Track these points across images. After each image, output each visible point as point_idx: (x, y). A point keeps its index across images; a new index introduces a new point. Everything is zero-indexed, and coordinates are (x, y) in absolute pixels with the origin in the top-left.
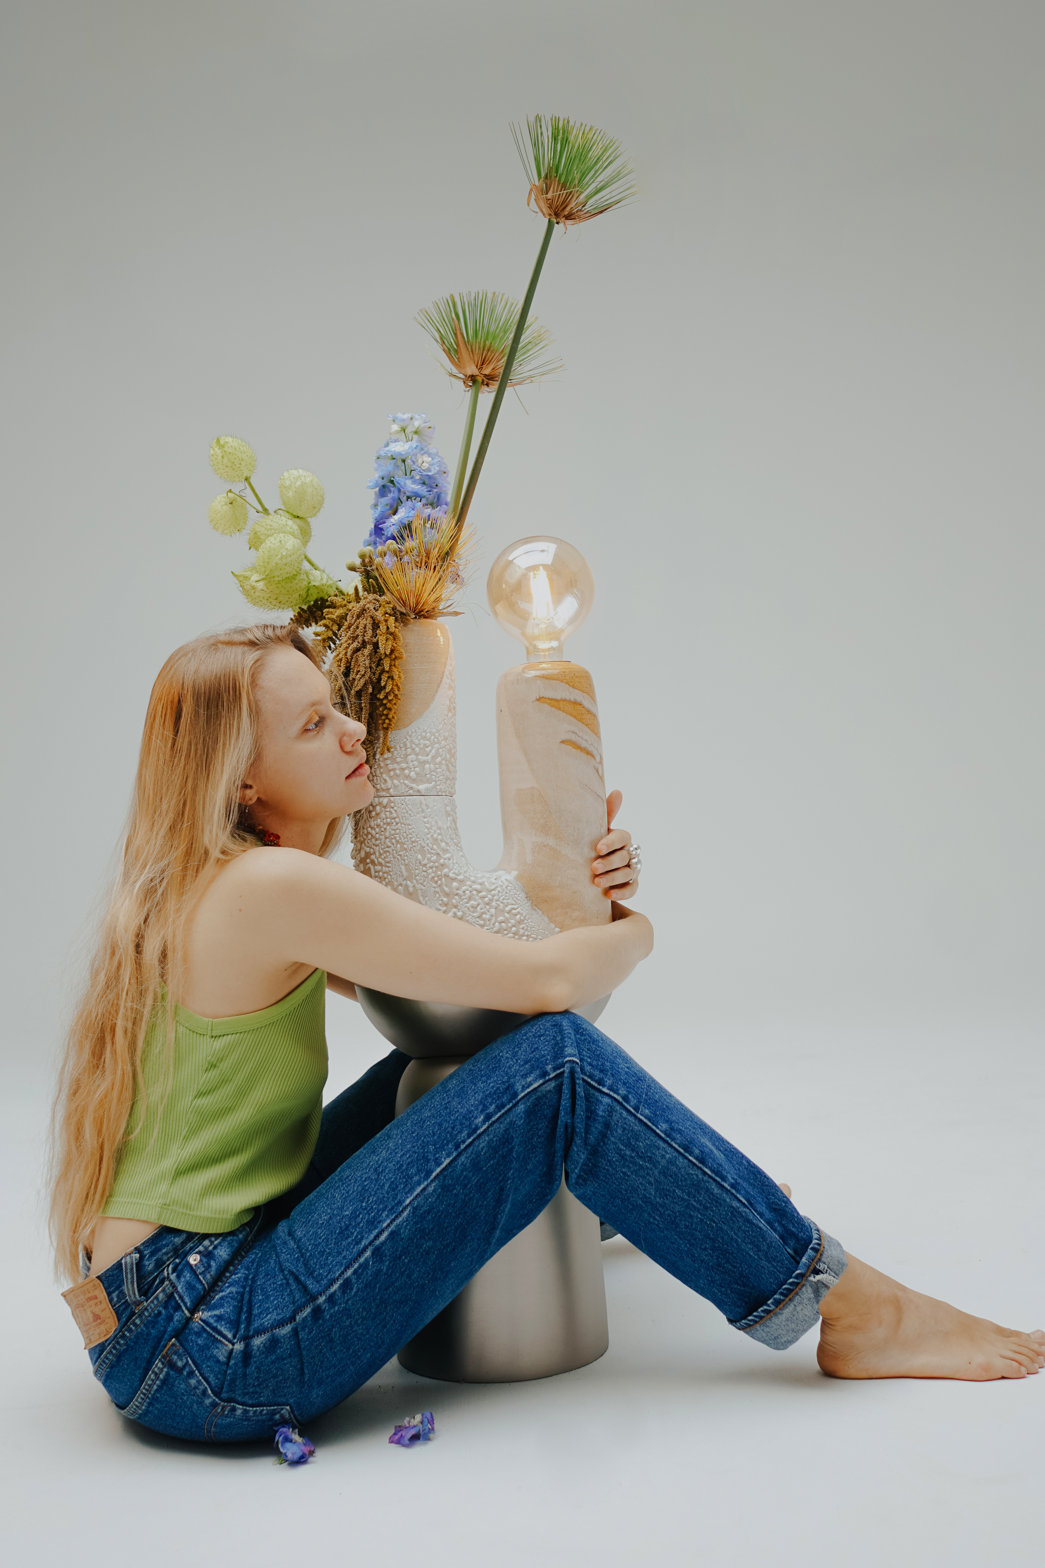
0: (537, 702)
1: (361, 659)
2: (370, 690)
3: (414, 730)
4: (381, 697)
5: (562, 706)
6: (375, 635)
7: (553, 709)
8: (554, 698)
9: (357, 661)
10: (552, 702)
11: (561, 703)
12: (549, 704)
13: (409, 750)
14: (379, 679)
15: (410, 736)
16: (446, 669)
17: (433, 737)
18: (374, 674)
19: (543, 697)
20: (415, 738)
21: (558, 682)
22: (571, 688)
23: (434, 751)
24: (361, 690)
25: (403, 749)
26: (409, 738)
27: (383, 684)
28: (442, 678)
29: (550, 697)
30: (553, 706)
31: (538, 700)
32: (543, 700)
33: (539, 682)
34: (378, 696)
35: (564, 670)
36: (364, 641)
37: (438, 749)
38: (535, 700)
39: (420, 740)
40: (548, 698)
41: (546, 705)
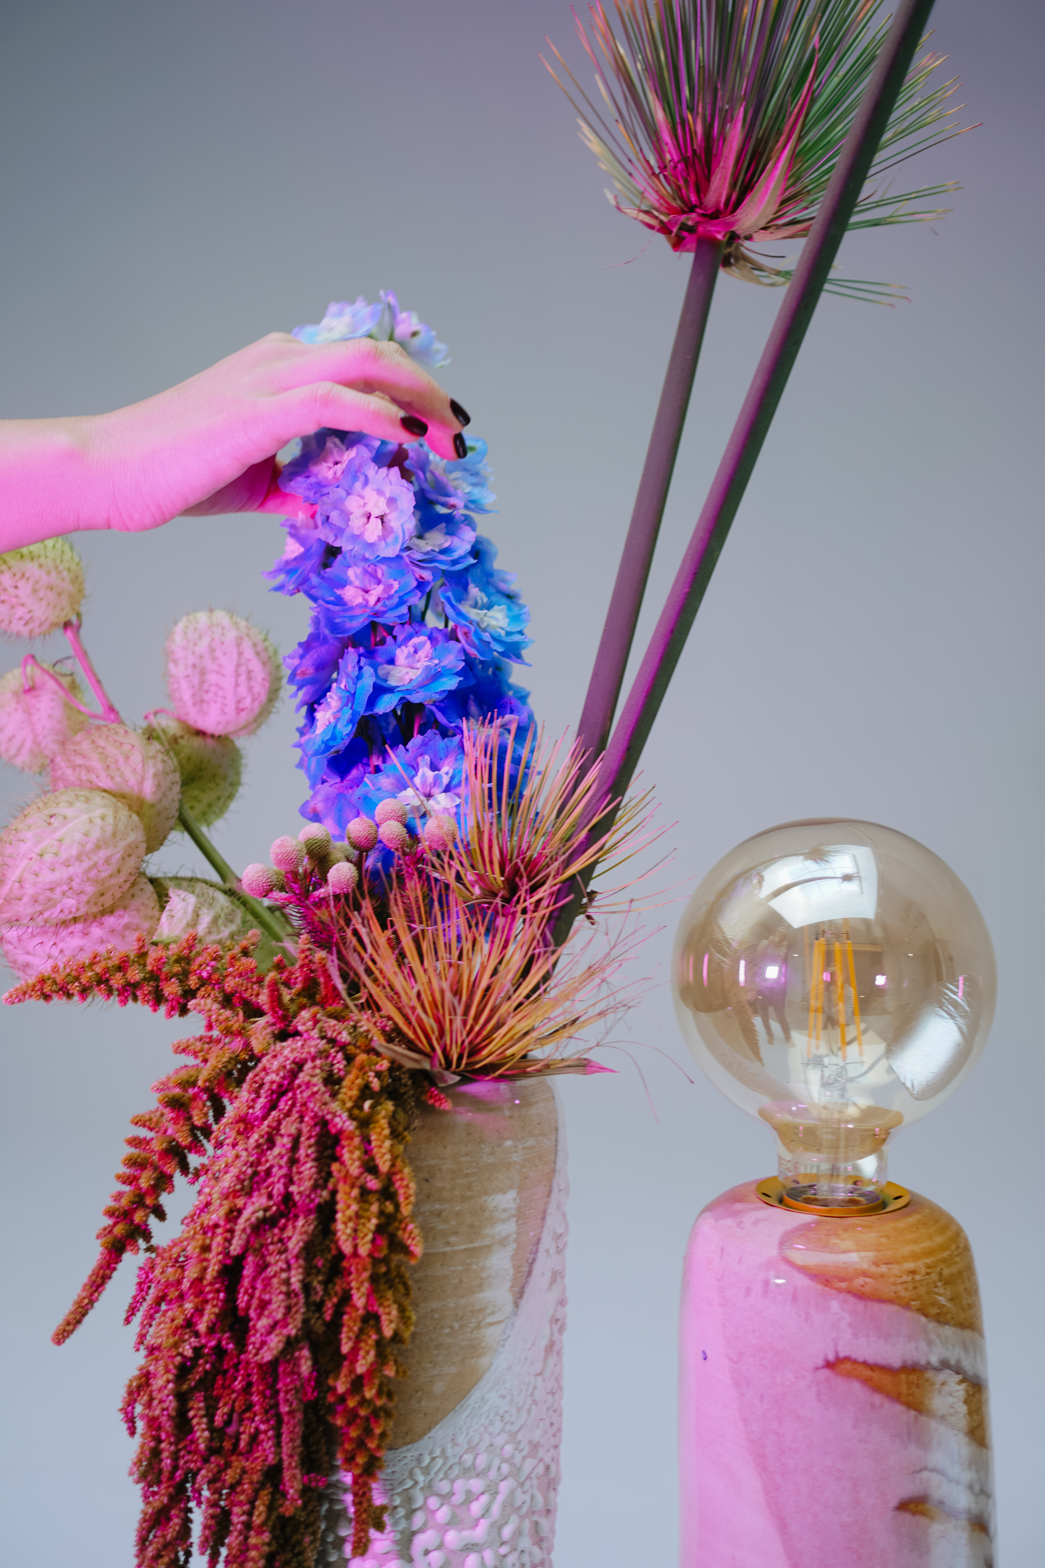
0: (826, 1372)
1: (276, 1263)
2: (305, 1367)
3: (437, 1452)
4: (341, 1388)
5: (904, 1389)
6: (324, 1177)
7: (877, 1399)
8: (881, 1361)
9: (262, 1267)
10: (876, 1376)
11: (903, 1377)
12: (866, 1382)
13: (419, 1519)
14: (335, 1326)
15: (426, 1471)
16: (546, 1230)
17: (497, 1461)
18: (319, 1306)
19: (847, 1359)
20: (441, 1475)
21: (895, 1308)
22: (932, 1325)
23: (496, 1508)
24: (274, 1363)
25: (401, 1512)
26: (421, 1478)
27: (345, 1348)
28: (534, 1260)
29: (871, 1360)
30: (877, 1389)
31: (829, 1365)
32: (848, 1366)
33: (835, 1305)
34: (331, 1382)
35: (910, 1266)
36: (287, 1196)
37: (512, 1492)
38: (820, 1362)
39: (458, 1477)
40: (865, 1363)
41: (857, 1386)
